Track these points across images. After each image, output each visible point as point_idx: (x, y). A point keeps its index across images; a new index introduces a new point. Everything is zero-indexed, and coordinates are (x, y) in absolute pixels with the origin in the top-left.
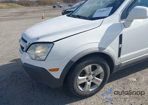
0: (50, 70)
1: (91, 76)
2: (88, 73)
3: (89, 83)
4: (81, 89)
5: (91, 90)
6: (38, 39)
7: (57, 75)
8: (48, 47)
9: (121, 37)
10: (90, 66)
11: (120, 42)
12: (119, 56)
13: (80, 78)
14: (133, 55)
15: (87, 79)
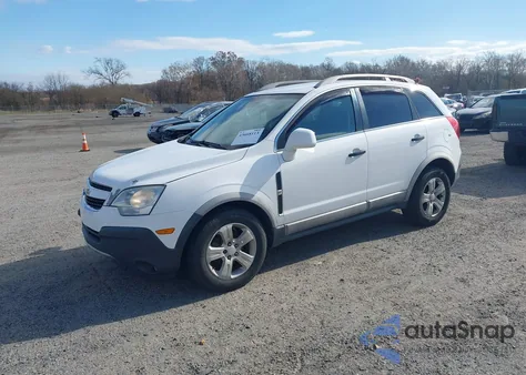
0: (160, 232)
1: (233, 246)
2: (227, 240)
3: (229, 262)
4: (214, 271)
5: (232, 277)
6: (135, 181)
7: (170, 242)
8: (156, 191)
9: (279, 176)
10: (230, 226)
11: (279, 186)
12: (280, 211)
13: (211, 248)
14: (309, 210)
15: (225, 252)
